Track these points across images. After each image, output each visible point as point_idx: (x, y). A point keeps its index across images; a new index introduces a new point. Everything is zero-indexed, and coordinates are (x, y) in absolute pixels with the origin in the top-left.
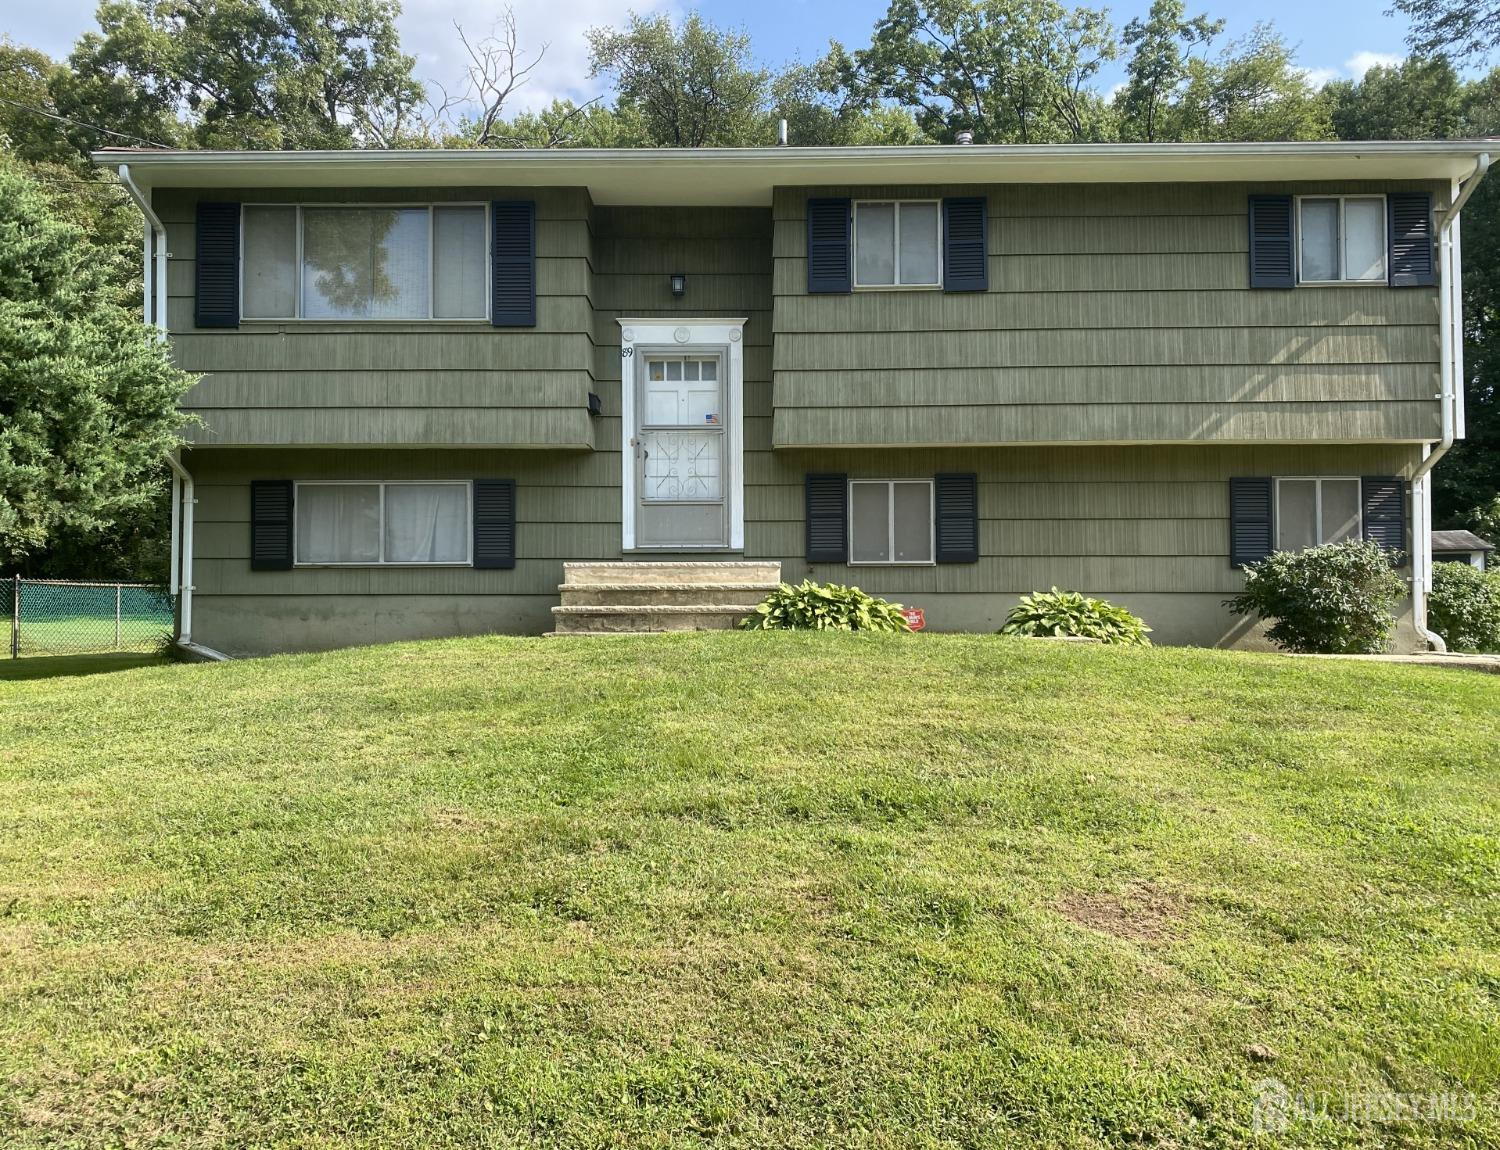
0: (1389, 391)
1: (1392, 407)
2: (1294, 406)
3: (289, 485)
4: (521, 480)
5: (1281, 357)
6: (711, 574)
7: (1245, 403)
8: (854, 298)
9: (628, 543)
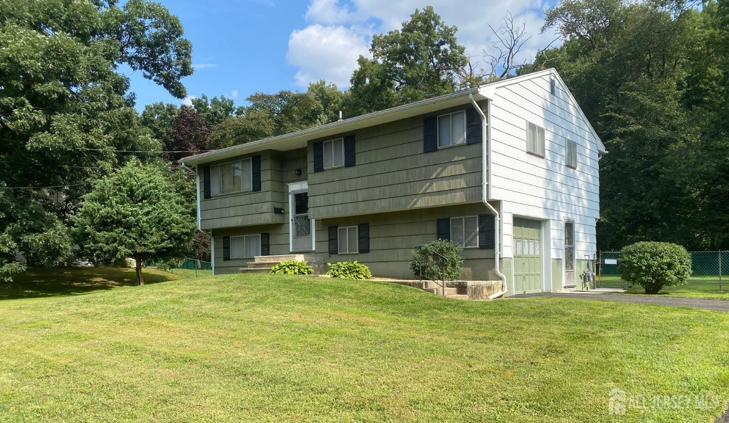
0: (466, 184)
1: (468, 190)
2: (438, 193)
3: (229, 237)
4: (270, 233)
5: (434, 176)
6: (283, 259)
7: (424, 194)
8: (325, 172)
9: (291, 250)
